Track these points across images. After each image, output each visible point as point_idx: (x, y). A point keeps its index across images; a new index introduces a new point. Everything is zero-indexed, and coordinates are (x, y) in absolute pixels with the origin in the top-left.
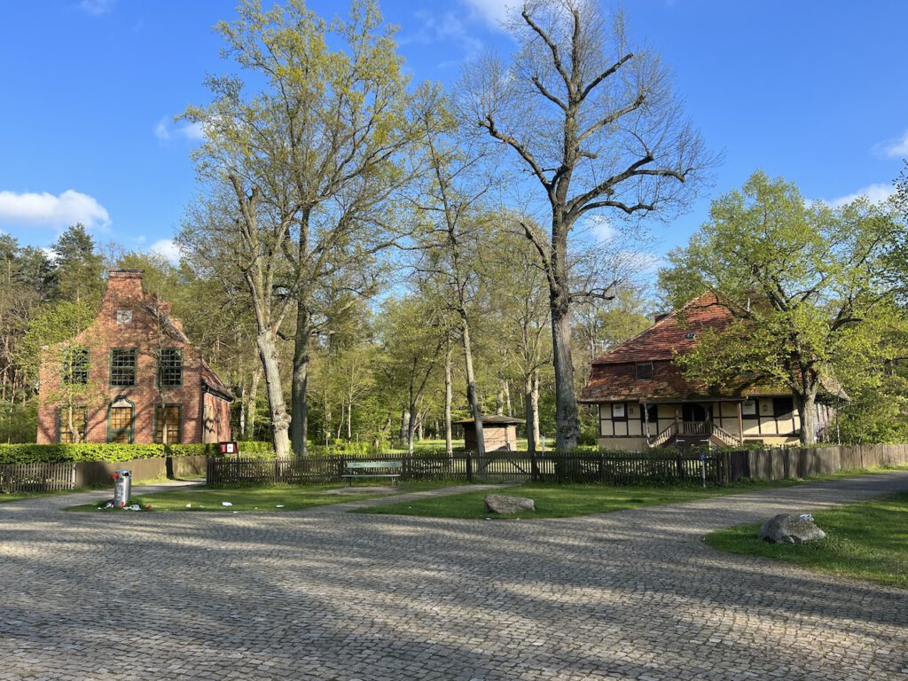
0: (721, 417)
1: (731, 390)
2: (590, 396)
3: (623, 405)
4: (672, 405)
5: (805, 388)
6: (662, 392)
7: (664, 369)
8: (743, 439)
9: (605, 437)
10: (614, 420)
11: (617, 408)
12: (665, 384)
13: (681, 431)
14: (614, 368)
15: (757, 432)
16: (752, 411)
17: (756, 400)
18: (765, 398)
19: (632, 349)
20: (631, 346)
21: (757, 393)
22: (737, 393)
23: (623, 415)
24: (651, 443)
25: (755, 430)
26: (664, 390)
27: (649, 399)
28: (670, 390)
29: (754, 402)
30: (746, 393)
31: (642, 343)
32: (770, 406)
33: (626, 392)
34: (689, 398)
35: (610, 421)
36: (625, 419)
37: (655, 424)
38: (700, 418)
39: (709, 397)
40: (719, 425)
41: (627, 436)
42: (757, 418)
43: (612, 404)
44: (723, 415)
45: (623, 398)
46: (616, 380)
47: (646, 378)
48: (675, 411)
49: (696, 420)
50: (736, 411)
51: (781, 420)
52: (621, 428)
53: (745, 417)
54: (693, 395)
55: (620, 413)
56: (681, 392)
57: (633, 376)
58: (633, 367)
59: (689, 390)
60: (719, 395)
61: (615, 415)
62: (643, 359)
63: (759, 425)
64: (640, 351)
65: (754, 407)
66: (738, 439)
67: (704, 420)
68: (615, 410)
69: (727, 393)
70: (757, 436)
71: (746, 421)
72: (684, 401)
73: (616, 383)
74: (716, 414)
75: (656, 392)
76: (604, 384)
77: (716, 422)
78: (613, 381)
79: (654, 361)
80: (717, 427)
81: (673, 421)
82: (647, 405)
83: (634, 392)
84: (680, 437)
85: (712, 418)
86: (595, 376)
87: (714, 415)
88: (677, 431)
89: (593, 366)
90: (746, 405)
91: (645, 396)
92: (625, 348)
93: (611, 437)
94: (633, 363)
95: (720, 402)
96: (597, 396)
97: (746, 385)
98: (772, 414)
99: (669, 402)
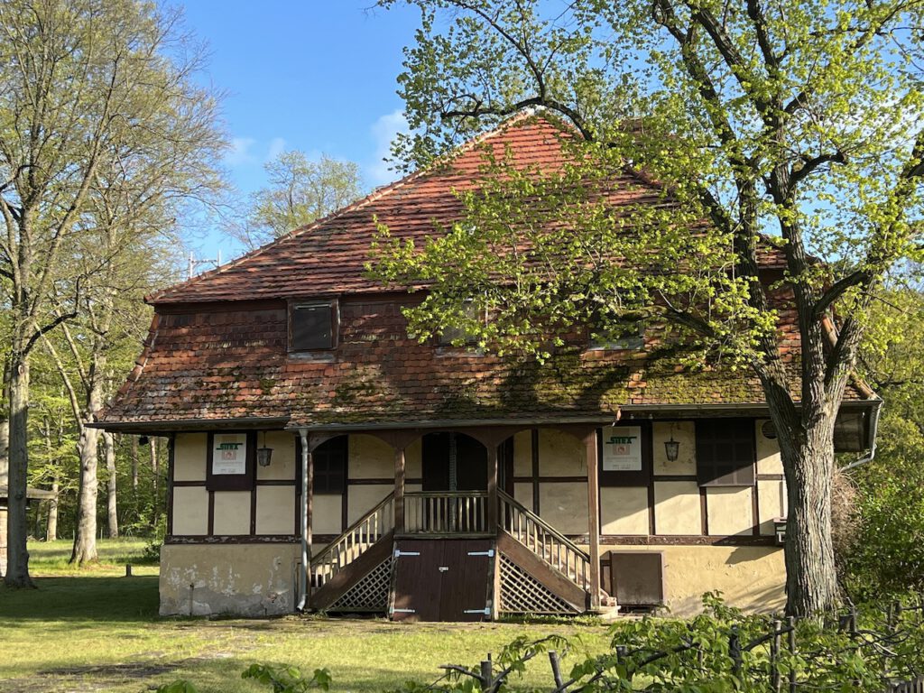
0: (536, 480)
1: (573, 390)
2: (139, 407)
3: (242, 438)
4: (390, 436)
5: (808, 378)
6: (359, 396)
7: (371, 326)
8: (602, 550)
9: (183, 540)
10: (215, 484)
11: (223, 447)
12: (373, 371)
13: (414, 520)
14: (223, 318)
15: (644, 530)
16: (631, 460)
17: (644, 423)
18: (672, 417)
19: (285, 261)
20: (286, 254)
21: (649, 401)
22: (589, 400)
23: (240, 469)
24: (314, 561)
25: (635, 523)
26: (370, 388)
27: (320, 416)
28: (385, 390)
29: (636, 432)
30: (618, 400)
31: (321, 247)
32: (687, 446)
33: (250, 396)
34: (440, 413)
35: (202, 492)
36: (247, 482)
37: (339, 499)
38: (473, 479)
39: (505, 412)
40: (528, 505)
41: (252, 538)
42: (645, 481)
43: (210, 434)
44: (542, 473)
45: (239, 412)
46: (226, 356)
47: (317, 350)
48: (396, 461)
49: (461, 486)
50: (581, 460)
51: (718, 490)
52: (232, 513)
53: (609, 479)
54: (455, 403)
55: (231, 463)
56: (420, 398)
57: (278, 345)
58: (280, 315)
59: (445, 390)
60: (531, 405)
61: (216, 471)
62: (314, 290)
63: (651, 505)
64: (310, 269)
65: (636, 448)
66: (586, 548)
67: (482, 486)
68: (217, 455)
69: (559, 399)
70: (642, 540)
71: (613, 494)
72: (425, 422)
73: (226, 366)
74: (522, 468)
75: (344, 396)
76: (187, 368)
77: (522, 493)
78: (214, 360)
79: (345, 298)
80: (522, 510)
81: (390, 488)
82: (310, 434)
83: (277, 395)
84: (407, 542)
85: (508, 482)
86: (160, 342)
87: (518, 472)
88: (400, 521)
89: (161, 308)
90: (614, 440)
91: (309, 408)
92: (266, 261)
93: (199, 540)
94: (280, 302)
95: (535, 429)
96: (160, 405)
97: (617, 376)
98: (691, 471)
99: (378, 425)
